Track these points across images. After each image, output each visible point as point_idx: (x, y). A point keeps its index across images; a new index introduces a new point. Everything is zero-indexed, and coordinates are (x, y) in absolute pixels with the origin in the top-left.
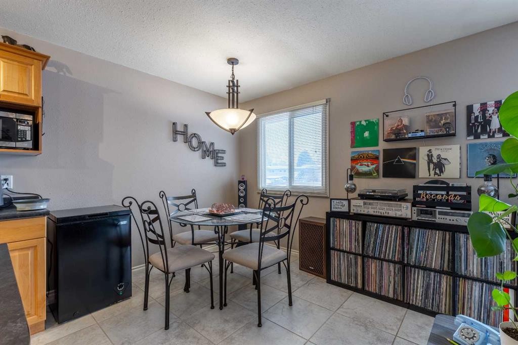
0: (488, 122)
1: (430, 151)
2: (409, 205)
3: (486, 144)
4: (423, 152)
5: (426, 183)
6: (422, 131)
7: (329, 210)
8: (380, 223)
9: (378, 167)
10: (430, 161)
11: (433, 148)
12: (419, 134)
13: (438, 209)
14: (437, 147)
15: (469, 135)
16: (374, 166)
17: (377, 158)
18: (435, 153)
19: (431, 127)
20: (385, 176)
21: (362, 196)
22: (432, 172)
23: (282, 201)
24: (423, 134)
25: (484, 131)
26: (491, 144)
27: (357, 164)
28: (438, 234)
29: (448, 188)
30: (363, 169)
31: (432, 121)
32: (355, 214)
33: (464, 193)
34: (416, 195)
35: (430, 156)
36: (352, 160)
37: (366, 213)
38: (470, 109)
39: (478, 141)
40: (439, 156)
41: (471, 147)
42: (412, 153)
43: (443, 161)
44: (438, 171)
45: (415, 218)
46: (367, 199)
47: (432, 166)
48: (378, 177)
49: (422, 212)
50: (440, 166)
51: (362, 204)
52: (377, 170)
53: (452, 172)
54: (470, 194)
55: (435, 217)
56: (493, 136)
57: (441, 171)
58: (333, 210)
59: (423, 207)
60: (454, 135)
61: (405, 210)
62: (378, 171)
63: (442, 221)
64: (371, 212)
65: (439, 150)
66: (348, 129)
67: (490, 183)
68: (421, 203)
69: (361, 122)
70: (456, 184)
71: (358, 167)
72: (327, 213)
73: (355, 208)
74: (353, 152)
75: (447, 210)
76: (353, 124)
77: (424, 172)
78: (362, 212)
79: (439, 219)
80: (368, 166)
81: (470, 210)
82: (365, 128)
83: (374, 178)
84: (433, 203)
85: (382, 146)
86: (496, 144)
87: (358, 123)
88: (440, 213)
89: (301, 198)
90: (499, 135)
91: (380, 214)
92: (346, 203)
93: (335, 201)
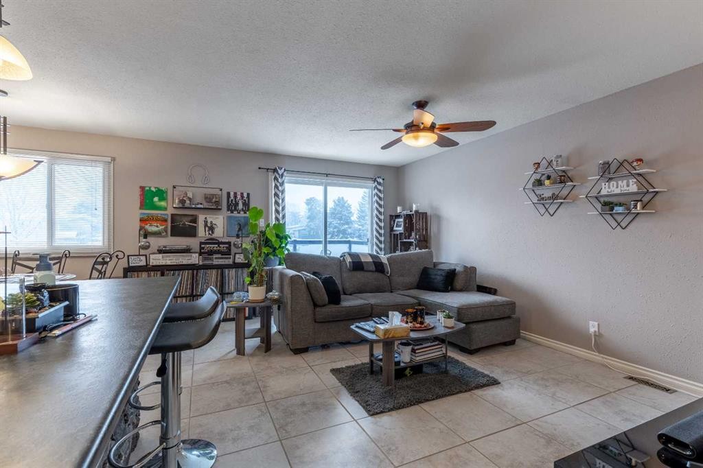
0: (237, 204)
1: (206, 218)
2: (197, 255)
3: (236, 217)
4: (201, 218)
5: (207, 240)
6: (201, 204)
7: (126, 266)
8: (176, 270)
9: (167, 227)
10: (206, 225)
11: (208, 216)
12: (200, 206)
13: (215, 256)
14: (211, 216)
15: (228, 210)
16: (163, 227)
17: (166, 221)
18: (209, 220)
19: (207, 202)
20: (172, 235)
21: (160, 251)
22: (207, 233)
23: (60, 262)
24: (202, 206)
25: (235, 209)
26: (238, 217)
27: (147, 224)
28: (214, 272)
29: (219, 243)
30: (154, 229)
31: (208, 198)
32: (153, 266)
33: (227, 246)
34: (201, 248)
35: (206, 222)
36: (140, 220)
37: (164, 264)
38: (229, 194)
39: (232, 214)
40: (211, 222)
41: (229, 218)
42: (194, 220)
43: (214, 226)
44: (210, 232)
45: (201, 263)
46: (164, 253)
47: (207, 229)
48: (166, 236)
49: (205, 259)
50: (212, 229)
51: (161, 258)
52: (166, 230)
53: (219, 233)
54: (230, 246)
55: (213, 261)
56: (239, 213)
57: (213, 233)
58: (131, 265)
59: (206, 256)
60: (220, 209)
61: (194, 259)
62: (166, 232)
63: (217, 263)
64: (169, 263)
65: (211, 218)
66: (138, 192)
67: (238, 240)
68: (204, 253)
69: (150, 188)
70: (223, 240)
71: (147, 227)
72: (124, 269)
73: (154, 261)
74: (141, 214)
75: (220, 256)
76: (142, 188)
77: (202, 232)
78: (161, 264)
79: (216, 262)
80: (157, 226)
81: (230, 255)
82: (155, 194)
83: (164, 237)
84: (211, 253)
85: (170, 211)
86: (241, 217)
87: (148, 188)
88: (216, 258)
89: (117, 253)
90: (242, 213)
91: (175, 264)
92: (143, 258)
93: (132, 257)
